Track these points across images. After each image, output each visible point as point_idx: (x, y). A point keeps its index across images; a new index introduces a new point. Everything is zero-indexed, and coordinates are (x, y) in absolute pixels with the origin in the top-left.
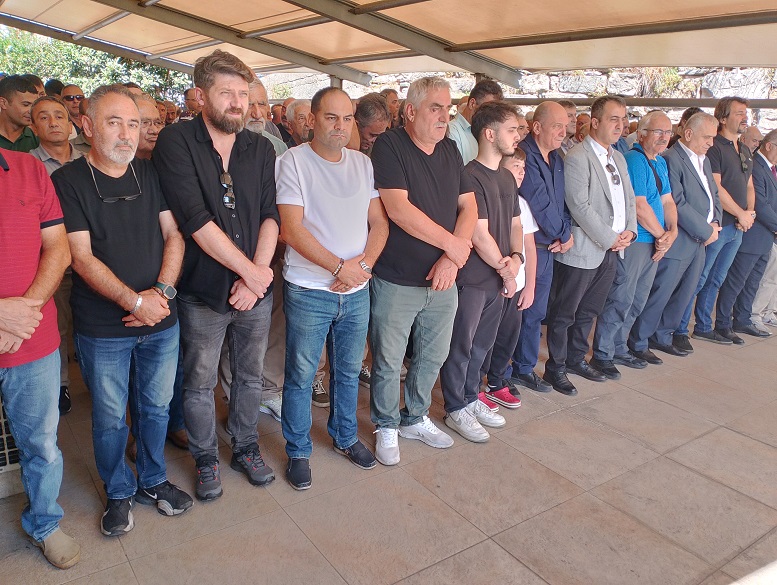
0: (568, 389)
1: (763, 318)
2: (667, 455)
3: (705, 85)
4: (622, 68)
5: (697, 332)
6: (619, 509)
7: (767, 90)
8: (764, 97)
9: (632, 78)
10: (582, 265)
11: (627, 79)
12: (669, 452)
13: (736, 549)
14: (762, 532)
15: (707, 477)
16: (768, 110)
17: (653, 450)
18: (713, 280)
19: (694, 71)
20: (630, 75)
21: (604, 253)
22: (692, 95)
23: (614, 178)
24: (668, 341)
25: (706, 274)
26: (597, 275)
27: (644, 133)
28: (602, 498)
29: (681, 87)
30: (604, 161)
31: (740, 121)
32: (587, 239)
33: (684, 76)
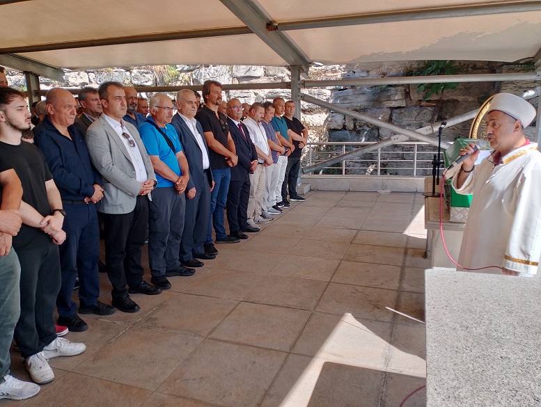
0: (132, 308)
1: (254, 220)
2: (210, 336)
3: (194, 77)
4: (139, 66)
5: (218, 240)
6: (180, 397)
7: (231, 79)
8: (230, 83)
9: (147, 73)
10: (120, 212)
11: (144, 74)
12: (210, 333)
13: (263, 393)
14: (276, 371)
15: (238, 344)
16: (234, 91)
17: (200, 336)
18: (219, 203)
19: (186, 68)
20: (145, 71)
21: (135, 199)
22: (188, 84)
23: (131, 142)
24: (201, 250)
25: (215, 200)
26: (134, 216)
27: (157, 109)
28: (166, 392)
29: (180, 78)
30: (119, 130)
31: (217, 97)
32: (119, 191)
33: (181, 71)
